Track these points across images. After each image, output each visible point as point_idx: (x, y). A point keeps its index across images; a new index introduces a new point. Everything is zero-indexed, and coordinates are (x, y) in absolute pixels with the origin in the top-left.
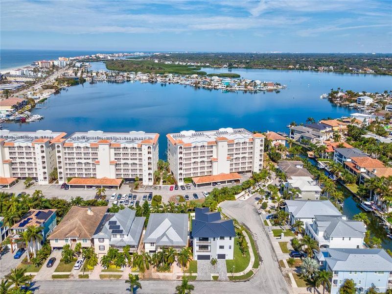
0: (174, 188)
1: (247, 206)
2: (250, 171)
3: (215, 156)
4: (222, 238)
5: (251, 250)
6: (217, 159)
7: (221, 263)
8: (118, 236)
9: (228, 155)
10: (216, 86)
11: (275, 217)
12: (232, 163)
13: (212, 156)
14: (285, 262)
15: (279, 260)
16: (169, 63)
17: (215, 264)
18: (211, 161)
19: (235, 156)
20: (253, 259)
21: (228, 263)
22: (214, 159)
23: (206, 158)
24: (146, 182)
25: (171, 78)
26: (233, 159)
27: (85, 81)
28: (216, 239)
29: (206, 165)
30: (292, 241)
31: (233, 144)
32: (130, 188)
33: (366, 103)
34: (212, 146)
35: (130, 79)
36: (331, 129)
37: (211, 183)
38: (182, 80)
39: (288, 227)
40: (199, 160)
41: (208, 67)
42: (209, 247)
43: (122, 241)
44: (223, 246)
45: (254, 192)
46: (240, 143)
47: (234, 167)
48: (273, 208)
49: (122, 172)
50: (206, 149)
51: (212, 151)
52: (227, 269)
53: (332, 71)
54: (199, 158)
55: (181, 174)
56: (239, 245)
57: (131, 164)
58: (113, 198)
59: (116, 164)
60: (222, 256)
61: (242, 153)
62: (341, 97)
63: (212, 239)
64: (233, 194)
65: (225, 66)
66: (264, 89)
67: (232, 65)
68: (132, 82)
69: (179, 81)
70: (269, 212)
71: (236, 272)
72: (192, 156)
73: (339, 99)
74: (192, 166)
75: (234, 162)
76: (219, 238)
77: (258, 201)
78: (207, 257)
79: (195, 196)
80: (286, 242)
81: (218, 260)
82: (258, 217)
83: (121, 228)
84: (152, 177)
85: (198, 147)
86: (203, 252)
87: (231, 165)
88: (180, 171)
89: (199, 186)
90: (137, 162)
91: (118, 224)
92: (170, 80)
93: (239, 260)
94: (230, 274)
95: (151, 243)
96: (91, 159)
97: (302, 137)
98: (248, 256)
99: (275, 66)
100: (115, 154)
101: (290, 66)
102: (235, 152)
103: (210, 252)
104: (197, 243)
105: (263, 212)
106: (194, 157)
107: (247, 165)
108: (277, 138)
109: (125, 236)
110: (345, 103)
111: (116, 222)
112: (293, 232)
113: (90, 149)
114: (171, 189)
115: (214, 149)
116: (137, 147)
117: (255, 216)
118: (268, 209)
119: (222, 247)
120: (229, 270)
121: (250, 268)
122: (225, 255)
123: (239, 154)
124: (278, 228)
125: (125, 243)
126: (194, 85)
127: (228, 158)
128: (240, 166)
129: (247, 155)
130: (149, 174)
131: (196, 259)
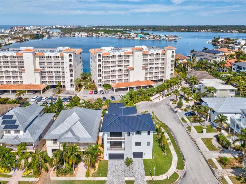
0: (94, 93)
1: (163, 106)
2: (162, 80)
3: (131, 66)
4: (138, 133)
5: (171, 147)
6: (133, 68)
7: (138, 164)
8: (13, 132)
9: (143, 64)
10: (133, 38)
11: (192, 114)
12: (146, 72)
13: (128, 65)
14: (215, 161)
15: (207, 159)
16: (103, 29)
17: (131, 165)
18: (128, 70)
19: (149, 66)
20: (175, 158)
21: (146, 163)
22: (131, 68)
23: (123, 67)
24: (68, 88)
25: (103, 35)
26: (147, 69)
27: (43, 36)
28: (131, 134)
29: (123, 73)
30: (216, 137)
31: (148, 55)
32: (53, 93)
33: (241, 44)
34: (128, 56)
35: (75, 36)
36: (223, 54)
37: (128, 88)
38: (110, 36)
39: (207, 123)
40: (117, 68)
41: (128, 30)
42: (123, 145)
43: (16, 138)
44: (140, 143)
45: (168, 95)
46: (153, 54)
47: (148, 75)
48: (188, 107)
49: (47, 80)
50: (123, 59)
51: (128, 61)
52: (145, 171)
53: (210, 32)
54: (117, 67)
55: (100, 80)
56: (158, 142)
57: (55, 72)
58: (34, 100)
59: (42, 72)
60: (138, 155)
61: (156, 64)
62: (222, 41)
63: (126, 134)
64: (149, 95)
65: (139, 30)
66: (166, 39)
67: (143, 29)
68: (76, 37)
69: (108, 36)
70: (185, 110)
71: (157, 174)
72: (111, 64)
73: (220, 43)
74: (111, 74)
75: (149, 71)
76: (135, 133)
77: (172, 102)
78: (121, 156)
79: (113, 98)
80: (209, 139)
81: (134, 159)
82: (175, 114)
83: (17, 123)
84: (74, 83)
85: (116, 56)
86: (116, 150)
87: (146, 74)
88: (100, 77)
89: (117, 90)
90: (60, 70)
91: (14, 118)
92: (101, 35)
93: (159, 159)
94: (149, 178)
95: (53, 140)
96: (18, 68)
97: (202, 59)
98: (170, 155)
99: (172, 30)
100: (40, 63)
101: (182, 30)
102: (149, 62)
103: (124, 150)
104: (108, 139)
105: (179, 110)
106: (112, 65)
107: (160, 75)
108: (183, 58)
109: (21, 133)
110: (225, 45)
111: (12, 116)
112: (215, 128)
113: (16, 58)
114: (91, 93)
115: (131, 58)
116: (59, 56)
117: (171, 113)
118: (183, 108)
119: (138, 144)
120: (149, 173)
121: (173, 169)
122: (142, 153)
123: (153, 64)
124: (198, 124)
125: (20, 141)
126: (118, 38)
127: (143, 67)
128: (154, 75)
129: (159, 66)
130: (71, 80)
131: (106, 158)
